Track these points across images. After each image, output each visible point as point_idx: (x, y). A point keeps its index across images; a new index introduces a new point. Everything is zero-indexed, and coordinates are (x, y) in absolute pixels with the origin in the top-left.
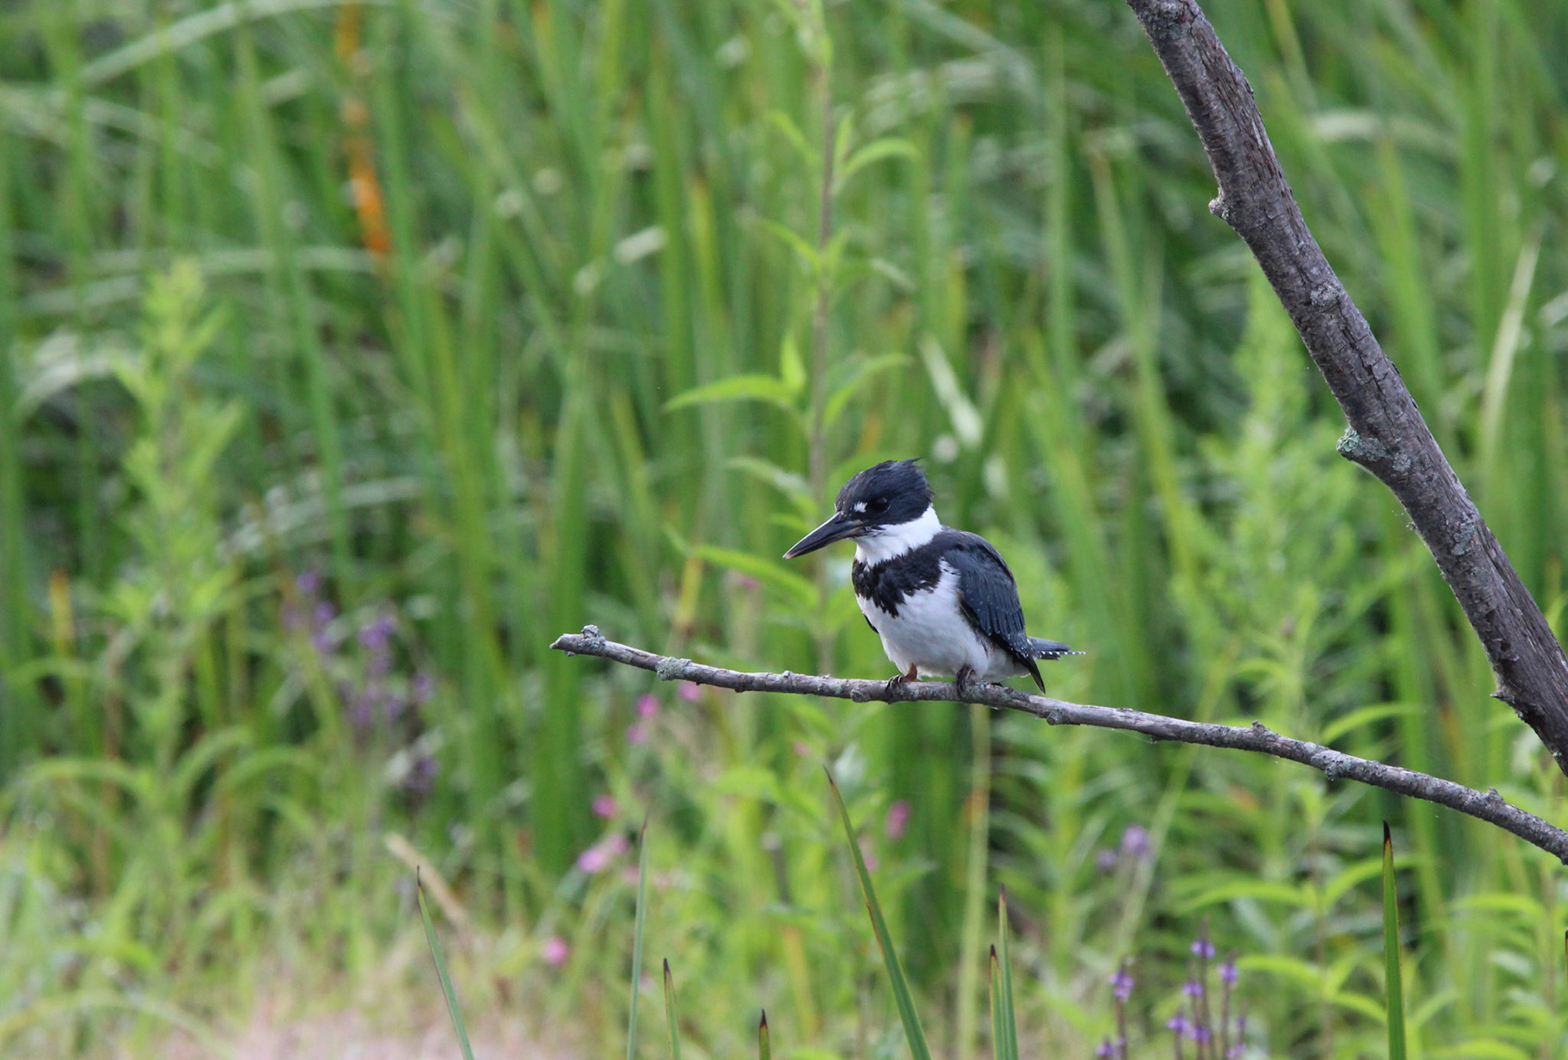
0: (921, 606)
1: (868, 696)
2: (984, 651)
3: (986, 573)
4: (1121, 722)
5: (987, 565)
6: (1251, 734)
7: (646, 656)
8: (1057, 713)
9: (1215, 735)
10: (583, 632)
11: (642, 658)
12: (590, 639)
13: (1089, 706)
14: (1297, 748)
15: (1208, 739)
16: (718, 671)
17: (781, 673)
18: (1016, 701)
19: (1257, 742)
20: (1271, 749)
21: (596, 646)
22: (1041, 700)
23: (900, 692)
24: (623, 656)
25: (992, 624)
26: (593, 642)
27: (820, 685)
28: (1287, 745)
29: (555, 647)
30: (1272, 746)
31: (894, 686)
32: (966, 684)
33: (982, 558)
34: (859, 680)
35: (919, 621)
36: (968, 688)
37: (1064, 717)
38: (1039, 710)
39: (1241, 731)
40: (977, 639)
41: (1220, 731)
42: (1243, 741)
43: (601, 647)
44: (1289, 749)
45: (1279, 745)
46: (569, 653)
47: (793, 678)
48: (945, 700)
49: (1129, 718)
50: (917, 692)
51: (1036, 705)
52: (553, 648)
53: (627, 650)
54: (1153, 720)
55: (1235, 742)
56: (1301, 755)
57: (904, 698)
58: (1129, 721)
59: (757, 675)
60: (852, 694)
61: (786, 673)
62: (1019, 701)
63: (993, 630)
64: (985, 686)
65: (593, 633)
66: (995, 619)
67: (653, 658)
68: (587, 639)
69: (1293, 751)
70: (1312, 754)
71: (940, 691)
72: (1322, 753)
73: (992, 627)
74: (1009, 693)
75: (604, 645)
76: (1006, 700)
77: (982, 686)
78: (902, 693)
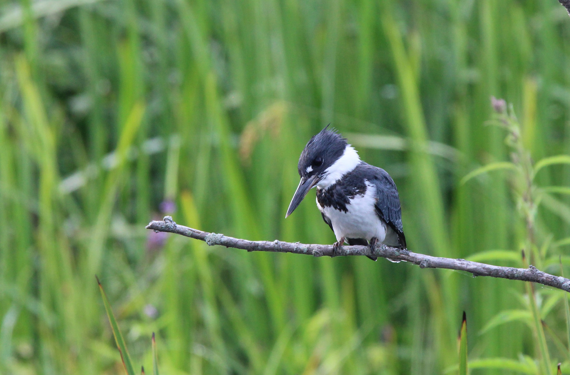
0: (358, 204)
1: (322, 253)
2: (384, 230)
3: (388, 191)
4: (459, 267)
5: (388, 187)
6: (530, 273)
7: (199, 233)
8: (425, 262)
9: (510, 273)
10: (164, 220)
11: (197, 233)
12: (169, 223)
13: (441, 258)
14: (555, 280)
15: (506, 275)
16: (239, 241)
17: (273, 241)
18: (402, 255)
19: (533, 277)
20: (541, 280)
21: (172, 227)
22: (416, 255)
23: (339, 251)
24: (186, 232)
25: (389, 217)
26: (170, 225)
27: (296, 248)
28: (549, 278)
29: (149, 228)
30: (541, 279)
31: (336, 248)
32: (375, 247)
33: (386, 183)
34: (316, 245)
35: (357, 213)
36: (376, 249)
37: (429, 264)
38: (414, 260)
39: (524, 271)
40: (382, 224)
41: (512, 271)
42: (525, 276)
43: (175, 228)
44: (550, 280)
45: (545, 278)
46: (156, 231)
47: (280, 244)
48: (364, 255)
49: (463, 264)
50: (348, 251)
51: (413, 258)
52: (147, 228)
53: (188, 229)
54: (476, 266)
55: (521, 277)
56: (556, 284)
57: (341, 254)
58: (463, 266)
59: (260, 242)
60: (313, 252)
61: (276, 241)
62: (404, 256)
63: (389, 220)
64: (385, 247)
65: (170, 220)
66: (390, 214)
67: (203, 234)
68: (167, 224)
69: (552, 281)
70: (563, 283)
71: (361, 251)
72: (568, 282)
73: (389, 218)
74: (399, 251)
75: (176, 227)
76: (397, 255)
77: (384, 248)
78: (340, 251)
